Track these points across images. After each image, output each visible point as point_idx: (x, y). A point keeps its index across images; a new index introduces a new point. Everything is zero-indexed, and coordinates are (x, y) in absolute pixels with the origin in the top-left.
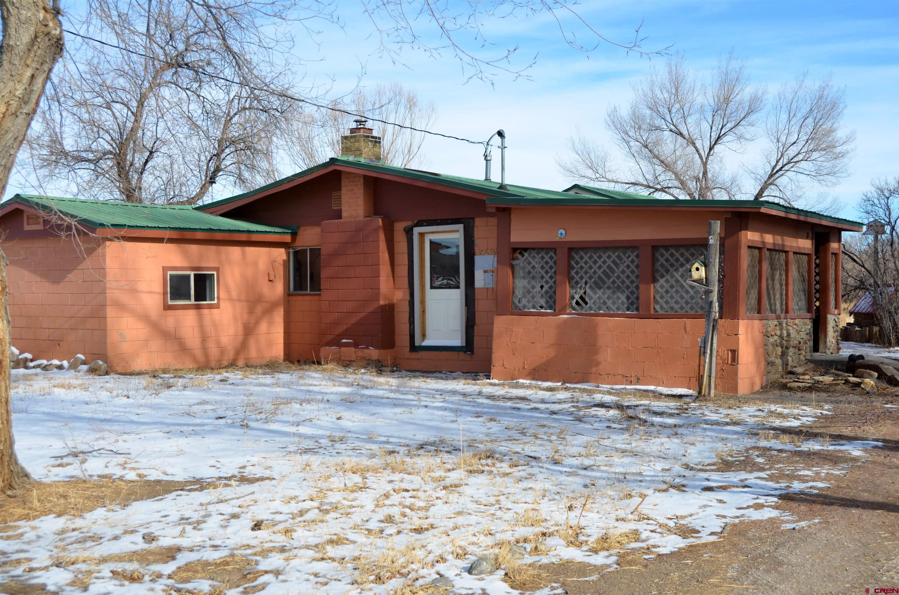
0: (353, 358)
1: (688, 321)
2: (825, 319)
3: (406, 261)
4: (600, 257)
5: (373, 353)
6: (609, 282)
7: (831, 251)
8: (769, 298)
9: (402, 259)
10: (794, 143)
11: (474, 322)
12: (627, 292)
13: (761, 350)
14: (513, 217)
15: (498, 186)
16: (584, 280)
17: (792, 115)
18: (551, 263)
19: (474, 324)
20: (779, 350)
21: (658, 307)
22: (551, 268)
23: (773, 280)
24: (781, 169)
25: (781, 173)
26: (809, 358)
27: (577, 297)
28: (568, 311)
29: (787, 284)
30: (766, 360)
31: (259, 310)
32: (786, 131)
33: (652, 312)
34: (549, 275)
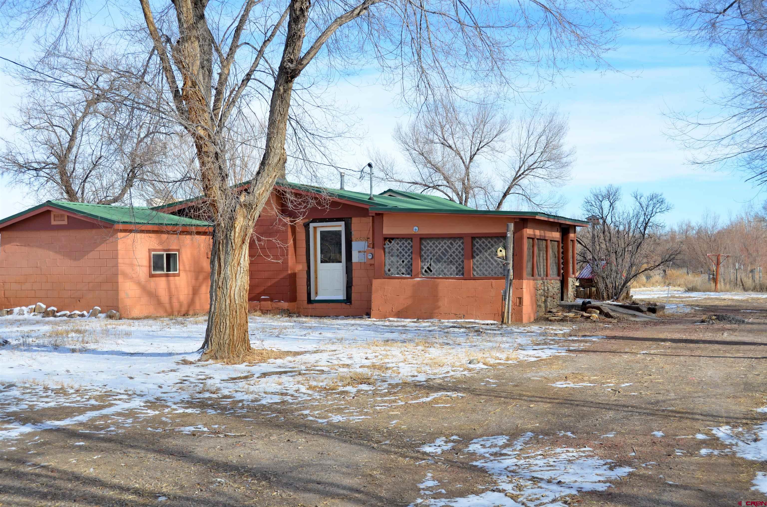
0: (270, 308)
1: (494, 281)
2: (567, 280)
3: (304, 245)
4: (439, 244)
5: (284, 305)
6: (445, 259)
7: (570, 239)
8: (538, 268)
9: (302, 244)
10: (532, 154)
11: (352, 283)
12: (457, 265)
13: (534, 298)
14: (384, 218)
15: (368, 197)
16: (430, 257)
17: (530, 133)
18: (409, 247)
19: (352, 285)
20: (543, 298)
21: (475, 273)
22: (409, 250)
23: (539, 257)
24: (523, 174)
25: (522, 176)
26: (558, 303)
27: (425, 268)
28: (420, 276)
29: (547, 259)
30: (536, 304)
31: (201, 277)
32: (526, 145)
33: (472, 276)
34: (408, 254)
